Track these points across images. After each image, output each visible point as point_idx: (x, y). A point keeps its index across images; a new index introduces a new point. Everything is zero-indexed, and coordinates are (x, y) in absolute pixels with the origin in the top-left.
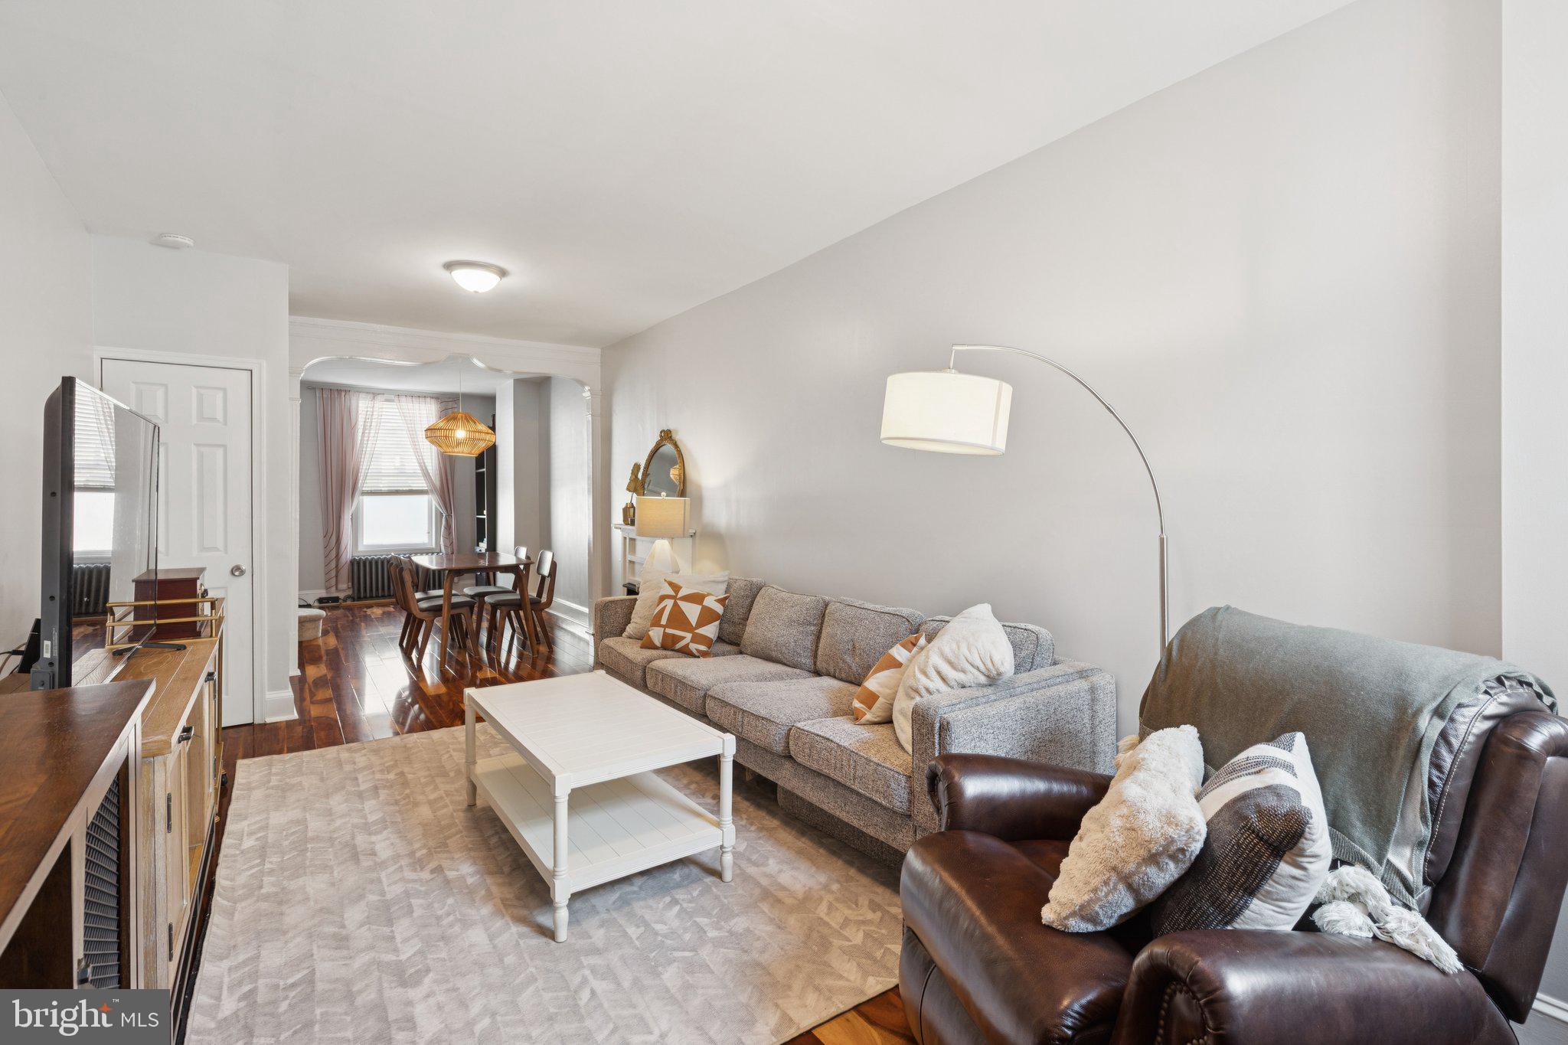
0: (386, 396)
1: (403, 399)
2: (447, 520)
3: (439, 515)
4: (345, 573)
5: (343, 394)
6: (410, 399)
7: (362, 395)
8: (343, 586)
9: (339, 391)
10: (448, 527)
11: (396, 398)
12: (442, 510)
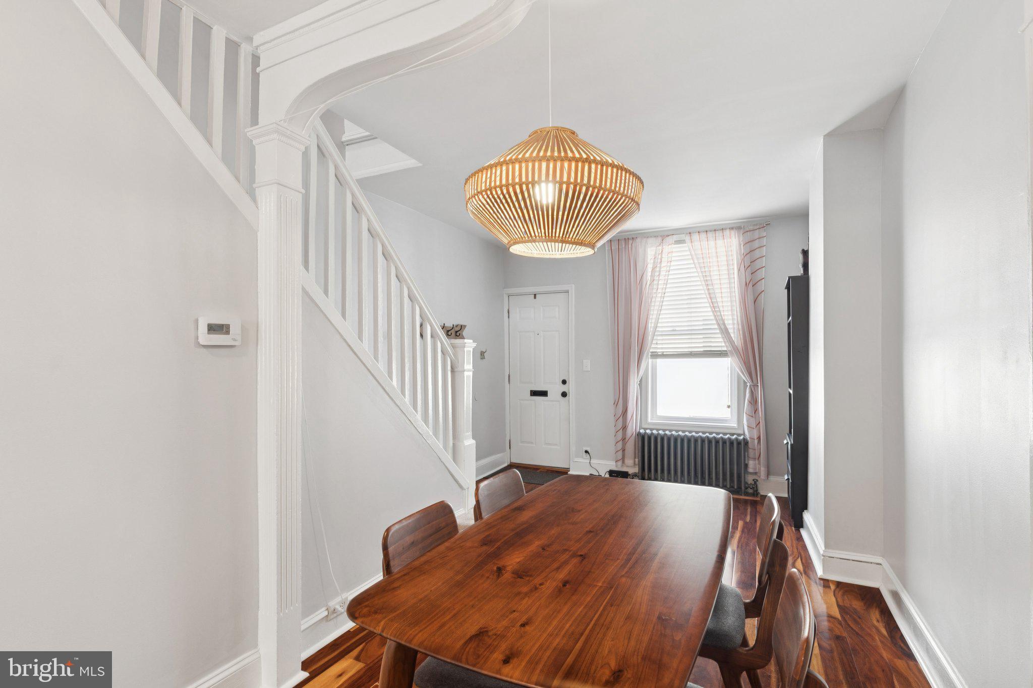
0: (675, 238)
1: (695, 237)
2: (752, 393)
3: (741, 385)
4: (630, 447)
5: (630, 242)
6: (703, 235)
7: (650, 240)
8: (629, 461)
9: (626, 240)
10: (754, 401)
11: (687, 238)
12: (745, 377)
